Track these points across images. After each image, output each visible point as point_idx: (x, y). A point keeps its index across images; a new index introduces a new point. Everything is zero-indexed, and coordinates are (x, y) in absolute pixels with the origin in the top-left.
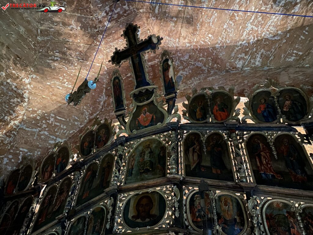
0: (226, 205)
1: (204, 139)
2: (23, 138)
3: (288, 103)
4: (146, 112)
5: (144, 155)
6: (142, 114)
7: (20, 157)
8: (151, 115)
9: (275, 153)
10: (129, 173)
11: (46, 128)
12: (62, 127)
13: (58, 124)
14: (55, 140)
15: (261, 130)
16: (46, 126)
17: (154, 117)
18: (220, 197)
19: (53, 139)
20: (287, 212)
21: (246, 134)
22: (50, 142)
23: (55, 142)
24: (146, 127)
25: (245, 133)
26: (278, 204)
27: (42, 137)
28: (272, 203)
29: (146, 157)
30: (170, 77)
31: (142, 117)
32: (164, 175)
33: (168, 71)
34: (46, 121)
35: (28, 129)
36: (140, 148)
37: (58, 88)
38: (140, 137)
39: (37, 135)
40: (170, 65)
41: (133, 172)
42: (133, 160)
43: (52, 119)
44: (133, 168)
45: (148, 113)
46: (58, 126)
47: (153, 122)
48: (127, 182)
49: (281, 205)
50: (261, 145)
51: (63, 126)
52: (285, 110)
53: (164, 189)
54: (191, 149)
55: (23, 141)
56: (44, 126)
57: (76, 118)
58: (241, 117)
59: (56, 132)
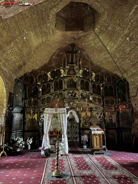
2: (28, 66)
3: (101, 78)
13: (39, 63)
16: (35, 63)
23: (36, 68)
24: (72, 75)
27: (33, 66)
30: (80, 63)
31: (71, 72)
32: (76, 88)
35: (30, 64)
36: (70, 80)
38: (70, 77)
42: (68, 83)
48: (67, 88)
49: (95, 97)
50: (95, 86)
52: (100, 80)
54: (82, 84)
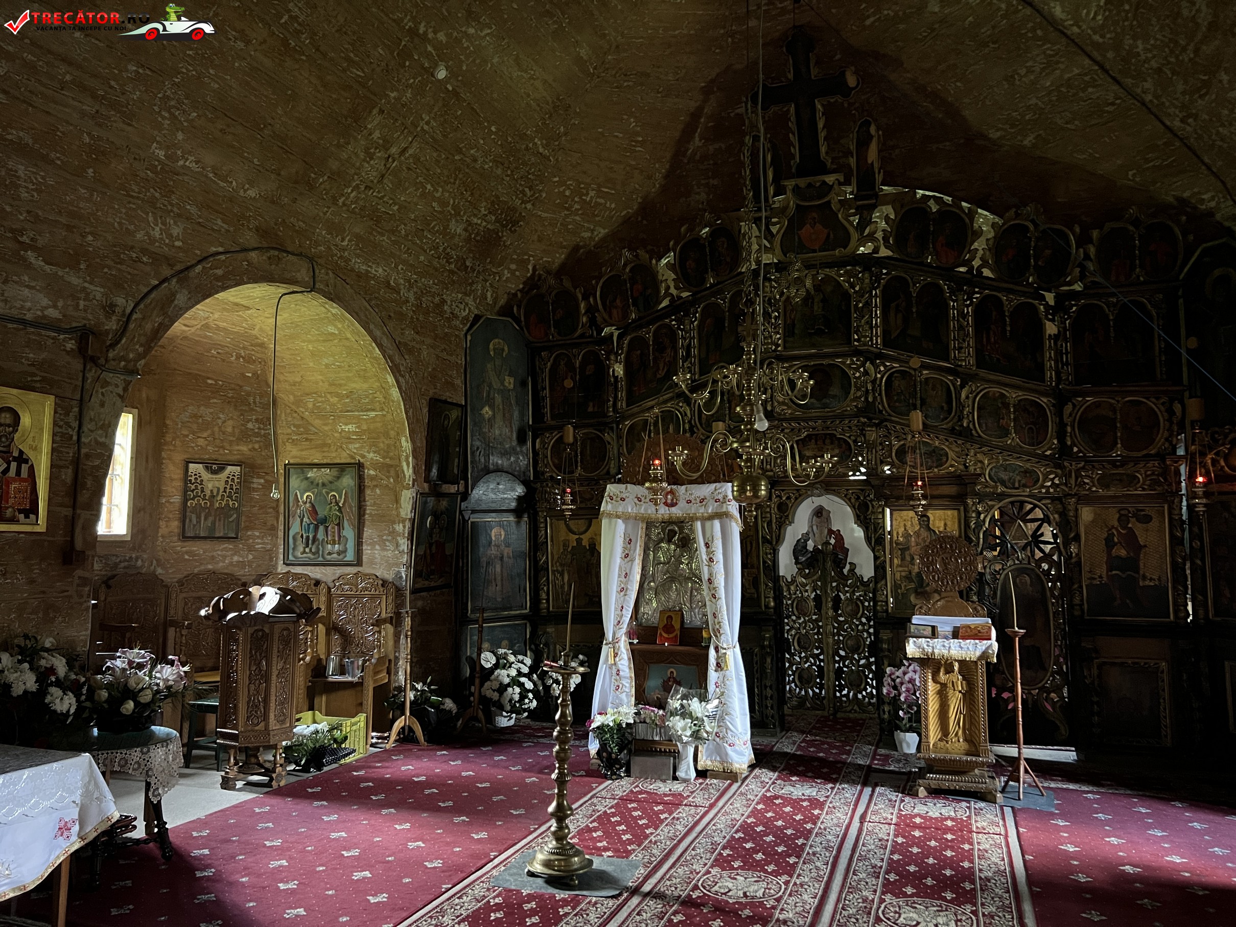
0: (933, 389)
1: (914, 290)
2: (536, 231)
3: (1048, 252)
4: (815, 224)
5: (813, 303)
6: (808, 226)
7: (530, 267)
8: (826, 231)
9: (1008, 328)
10: (789, 332)
11: (579, 210)
12: (608, 205)
13: (602, 201)
14: (592, 231)
15: (999, 292)
16: (579, 207)
17: (832, 236)
18: (927, 379)
19: (589, 229)
20: (1002, 403)
21: (977, 293)
22: (583, 234)
23: (593, 233)
24: (814, 251)
25: (977, 290)
26: (994, 394)
27: (570, 227)
28: (988, 392)
29: (816, 308)
30: (870, 162)
31: (806, 231)
32: (849, 341)
33: (868, 149)
34: (580, 198)
35: (544, 215)
37: (617, 136)
39: (561, 224)
40: (872, 137)
41: (796, 331)
42: (792, 310)
43: (592, 193)
44: (794, 325)
45: (819, 226)
46: (601, 204)
47: (827, 245)
48: (787, 345)
49: (997, 395)
50: (994, 313)
51: (610, 205)
52: (1040, 263)
53: (848, 362)
54: (893, 305)
55: (536, 237)
56: (577, 206)
57: (637, 186)
58: (976, 263)
59: (597, 216)
